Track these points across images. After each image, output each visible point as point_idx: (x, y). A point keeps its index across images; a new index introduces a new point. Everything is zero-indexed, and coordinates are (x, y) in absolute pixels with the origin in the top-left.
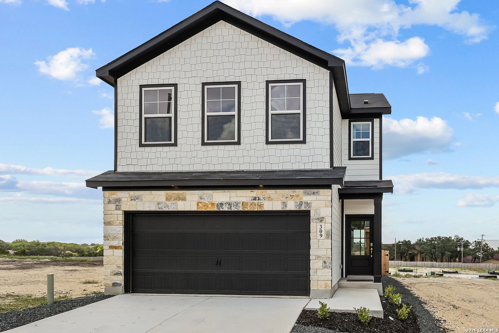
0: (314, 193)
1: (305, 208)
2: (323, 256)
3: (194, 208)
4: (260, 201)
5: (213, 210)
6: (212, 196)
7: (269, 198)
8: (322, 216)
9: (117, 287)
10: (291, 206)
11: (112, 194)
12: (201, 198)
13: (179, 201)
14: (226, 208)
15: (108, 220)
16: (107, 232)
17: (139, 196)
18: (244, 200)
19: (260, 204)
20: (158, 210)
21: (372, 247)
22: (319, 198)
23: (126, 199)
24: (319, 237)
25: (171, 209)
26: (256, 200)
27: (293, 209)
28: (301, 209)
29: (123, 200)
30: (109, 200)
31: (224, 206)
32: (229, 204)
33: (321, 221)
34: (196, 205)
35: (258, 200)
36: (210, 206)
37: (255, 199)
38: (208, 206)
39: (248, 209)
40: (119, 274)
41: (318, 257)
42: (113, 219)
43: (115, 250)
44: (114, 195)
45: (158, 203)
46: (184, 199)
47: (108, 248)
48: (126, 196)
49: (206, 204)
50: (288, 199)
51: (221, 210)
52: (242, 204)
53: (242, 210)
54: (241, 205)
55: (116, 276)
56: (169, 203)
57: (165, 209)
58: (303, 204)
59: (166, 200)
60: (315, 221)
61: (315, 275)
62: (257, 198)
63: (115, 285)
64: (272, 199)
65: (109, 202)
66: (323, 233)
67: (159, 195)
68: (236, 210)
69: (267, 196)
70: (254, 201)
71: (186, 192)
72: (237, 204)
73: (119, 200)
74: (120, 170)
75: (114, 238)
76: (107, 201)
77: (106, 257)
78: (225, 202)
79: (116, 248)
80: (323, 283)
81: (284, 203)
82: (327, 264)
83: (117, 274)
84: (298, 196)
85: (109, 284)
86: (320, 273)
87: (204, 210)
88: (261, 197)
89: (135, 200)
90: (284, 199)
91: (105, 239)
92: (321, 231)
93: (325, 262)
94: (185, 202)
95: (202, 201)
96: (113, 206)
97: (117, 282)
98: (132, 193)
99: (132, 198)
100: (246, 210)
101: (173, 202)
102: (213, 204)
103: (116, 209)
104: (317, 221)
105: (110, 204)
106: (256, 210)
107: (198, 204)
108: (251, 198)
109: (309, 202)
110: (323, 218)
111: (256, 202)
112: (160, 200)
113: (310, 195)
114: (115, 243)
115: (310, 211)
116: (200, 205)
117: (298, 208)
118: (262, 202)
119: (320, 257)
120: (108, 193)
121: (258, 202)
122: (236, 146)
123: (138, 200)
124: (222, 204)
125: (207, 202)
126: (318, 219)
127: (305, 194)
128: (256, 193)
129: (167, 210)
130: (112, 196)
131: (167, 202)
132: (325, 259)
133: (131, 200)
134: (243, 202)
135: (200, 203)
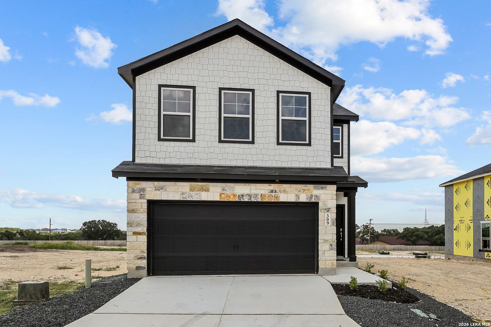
0: (322, 188)
1: (315, 200)
2: (330, 240)
3: (217, 199)
4: (276, 194)
5: (234, 200)
6: (234, 188)
7: (285, 191)
8: (328, 207)
9: (141, 271)
10: (303, 198)
11: (136, 184)
12: (223, 190)
13: (202, 191)
14: (246, 199)
15: (132, 208)
16: (130, 219)
17: (163, 187)
18: (263, 192)
19: (276, 196)
20: (182, 199)
21: (341, 232)
22: (326, 192)
23: (150, 189)
24: (326, 224)
25: (195, 199)
26: (273, 193)
27: (305, 201)
28: (312, 201)
29: (148, 189)
30: (133, 189)
31: (245, 197)
32: (249, 196)
33: (328, 211)
34: (219, 196)
35: (275, 192)
36: (232, 197)
37: (272, 191)
38: (230, 197)
39: (266, 200)
40: (143, 258)
41: (326, 241)
42: (138, 207)
43: (139, 236)
44: (139, 185)
45: (182, 193)
46: (207, 190)
47: (131, 234)
48: (150, 186)
49: (228, 195)
50: (300, 192)
51: (242, 200)
52: (261, 196)
53: (261, 201)
54: (259, 196)
55: (140, 260)
56: (193, 193)
57: (189, 199)
58: (313, 196)
59: (190, 191)
60: (323, 211)
61: (323, 255)
62: (274, 191)
63: (138, 268)
64: (287, 192)
65: (133, 191)
66: (330, 221)
67: (183, 186)
68: (255, 200)
69: (282, 189)
70: (272, 193)
71: (209, 184)
72: (256, 195)
73: (143, 190)
74: (138, 161)
75: (138, 225)
76: (131, 190)
77: (130, 243)
78: (246, 194)
79: (140, 234)
80: (330, 262)
81: (297, 195)
82: (333, 247)
83: (141, 258)
84: (309, 190)
85: (133, 268)
86: (327, 254)
87: (226, 200)
88: (278, 191)
89: (159, 190)
90: (297, 193)
91: (128, 225)
92: (328, 219)
93: (331, 245)
94: (208, 192)
95: (224, 192)
96: (137, 195)
97: (140, 265)
98: (156, 183)
99: (156, 188)
100: (265, 201)
101: (197, 193)
102: (234, 195)
103: (140, 198)
104: (325, 211)
105: (134, 193)
106: (273, 201)
107: (220, 195)
108: (269, 191)
109: (318, 195)
110: (330, 208)
111: (273, 194)
112: (183, 191)
113: (319, 189)
114: (139, 229)
115: (318, 202)
116: (223, 196)
117: (309, 200)
118: (278, 194)
119: (327, 241)
120: (132, 183)
121: (275, 195)
122: (251, 145)
123: (162, 190)
124: (243, 196)
125: (229, 193)
126: (325, 209)
127: (315, 188)
128: (273, 186)
129: (191, 199)
130: (136, 186)
131: (191, 193)
132: (331, 242)
133: (156, 190)
134: (261, 194)
135: (223, 194)
